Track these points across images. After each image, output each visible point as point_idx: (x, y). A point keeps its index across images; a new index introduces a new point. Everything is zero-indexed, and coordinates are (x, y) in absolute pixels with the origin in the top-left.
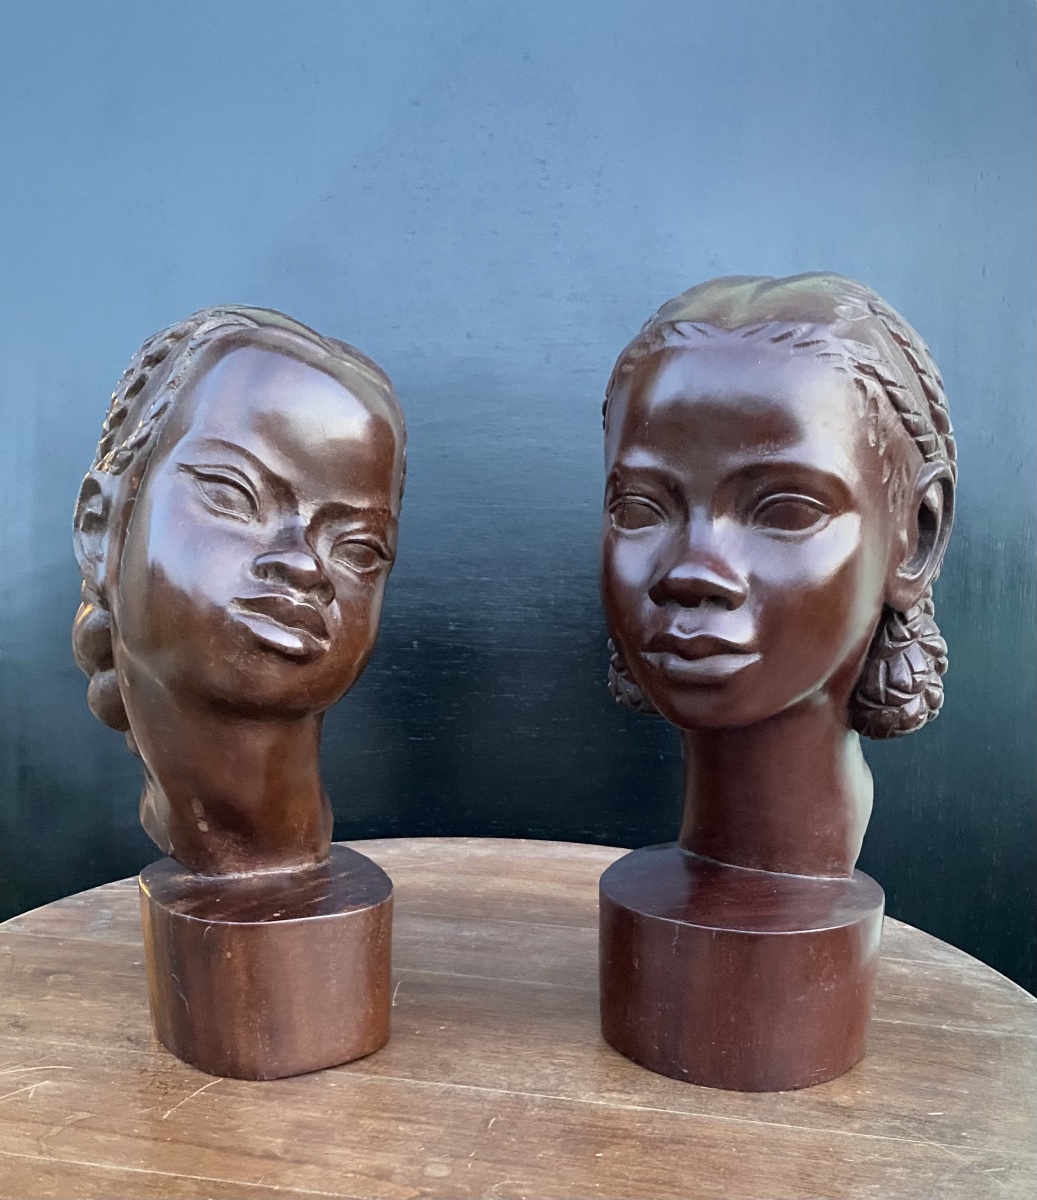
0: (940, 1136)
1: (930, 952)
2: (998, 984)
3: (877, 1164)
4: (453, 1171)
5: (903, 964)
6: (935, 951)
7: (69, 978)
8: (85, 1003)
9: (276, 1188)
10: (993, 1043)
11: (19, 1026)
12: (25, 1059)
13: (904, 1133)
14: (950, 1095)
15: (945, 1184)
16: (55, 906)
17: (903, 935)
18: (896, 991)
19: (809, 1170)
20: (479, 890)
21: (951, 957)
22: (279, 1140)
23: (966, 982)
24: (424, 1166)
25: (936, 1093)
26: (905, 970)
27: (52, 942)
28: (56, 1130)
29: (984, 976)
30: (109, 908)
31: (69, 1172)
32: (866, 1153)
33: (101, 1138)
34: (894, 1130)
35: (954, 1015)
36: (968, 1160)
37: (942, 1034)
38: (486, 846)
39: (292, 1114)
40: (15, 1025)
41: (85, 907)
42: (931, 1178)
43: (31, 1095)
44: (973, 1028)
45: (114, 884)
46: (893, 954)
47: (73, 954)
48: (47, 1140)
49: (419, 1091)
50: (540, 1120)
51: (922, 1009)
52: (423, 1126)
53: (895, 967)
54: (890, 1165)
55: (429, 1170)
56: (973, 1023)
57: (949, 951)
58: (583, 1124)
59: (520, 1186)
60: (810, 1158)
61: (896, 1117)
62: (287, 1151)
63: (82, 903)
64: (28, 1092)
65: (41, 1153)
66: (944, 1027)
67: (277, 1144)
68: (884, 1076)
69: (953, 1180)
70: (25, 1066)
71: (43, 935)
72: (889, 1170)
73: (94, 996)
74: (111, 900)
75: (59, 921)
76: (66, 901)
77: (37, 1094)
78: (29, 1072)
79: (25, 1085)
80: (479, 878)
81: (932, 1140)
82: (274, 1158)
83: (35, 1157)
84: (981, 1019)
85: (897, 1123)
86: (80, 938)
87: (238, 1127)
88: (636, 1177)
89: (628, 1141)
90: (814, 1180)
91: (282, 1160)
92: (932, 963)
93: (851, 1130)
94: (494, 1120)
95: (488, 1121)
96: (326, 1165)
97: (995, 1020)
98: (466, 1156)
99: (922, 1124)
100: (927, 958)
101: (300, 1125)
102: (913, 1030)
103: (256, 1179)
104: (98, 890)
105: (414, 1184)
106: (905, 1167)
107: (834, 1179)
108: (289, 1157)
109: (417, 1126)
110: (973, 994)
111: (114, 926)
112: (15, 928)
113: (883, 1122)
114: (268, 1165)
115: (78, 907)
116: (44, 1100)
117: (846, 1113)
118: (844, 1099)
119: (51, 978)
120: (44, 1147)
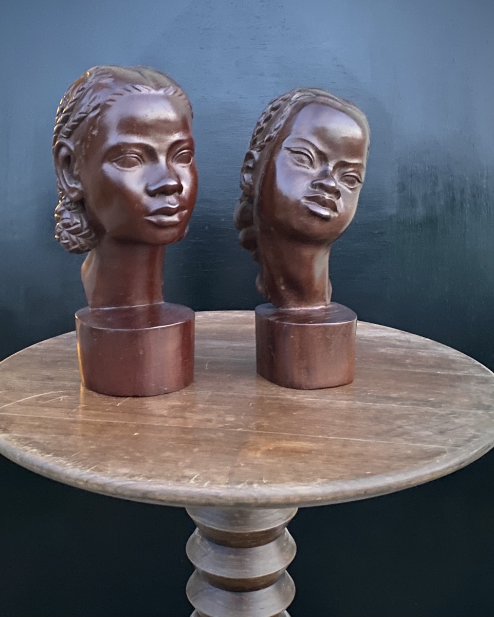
0: (432, 406)
1: (436, 348)
2: (464, 358)
4: (236, 419)
5: (424, 352)
6: (439, 347)
7: (68, 363)
9: (166, 425)
10: (459, 377)
12: (56, 388)
13: (418, 405)
14: (438, 393)
15: (432, 420)
16: (55, 339)
17: (425, 342)
18: (420, 361)
19: (378, 416)
20: (239, 329)
23: (451, 358)
24: (225, 418)
25: (432, 393)
26: (423, 354)
27: (58, 351)
28: (74, 410)
29: (458, 355)
31: (82, 422)
32: (401, 411)
33: (94, 412)
34: (413, 404)
35: (444, 369)
36: (442, 413)
37: (438, 375)
38: (241, 313)
39: (169, 403)
40: (49, 378)
42: (427, 418)
43: (61, 400)
44: (452, 373)
46: (420, 349)
47: (68, 355)
48: (71, 413)
49: (221, 395)
50: (270, 403)
51: (431, 367)
52: (223, 406)
53: (419, 353)
54: (411, 414)
55: (227, 419)
56: (451, 371)
57: (443, 347)
58: (287, 404)
59: (264, 423)
60: (379, 413)
61: (415, 400)
62: (169, 415)
63: (66, 337)
64: (60, 399)
65: (70, 417)
66: (439, 372)
67: (165, 412)
68: (411, 388)
69: (437, 419)
70: (57, 391)
71: (52, 349)
72: (410, 416)
75: (57, 344)
76: (60, 337)
77: (64, 399)
78: (59, 393)
79: (58, 397)
80: (239, 325)
81: (428, 407)
82: (165, 416)
83: (68, 419)
84: (455, 370)
85: (416, 402)
86: (69, 349)
87: (148, 408)
89: (306, 409)
90: (380, 419)
91: (168, 417)
92: (437, 351)
93: (397, 404)
94: (251, 404)
95: (249, 404)
96: (185, 418)
97: (461, 370)
98: (241, 415)
99: (426, 403)
100: (435, 350)
101: (173, 407)
102: (425, 373)
103: (158, 423)
105: (222, 423)
106: (417, 415)
107: (388, 419)
108: (171, 416)
109: (220, 406)
110: (453, 361)
112: (39, 347)
113: (409, 402)
114: (163, 419)
115: (65, 339)
116: (67, 401)
117: (395, 400)
118: (394, 395)
119: (59, 363)
120: (71, 415)
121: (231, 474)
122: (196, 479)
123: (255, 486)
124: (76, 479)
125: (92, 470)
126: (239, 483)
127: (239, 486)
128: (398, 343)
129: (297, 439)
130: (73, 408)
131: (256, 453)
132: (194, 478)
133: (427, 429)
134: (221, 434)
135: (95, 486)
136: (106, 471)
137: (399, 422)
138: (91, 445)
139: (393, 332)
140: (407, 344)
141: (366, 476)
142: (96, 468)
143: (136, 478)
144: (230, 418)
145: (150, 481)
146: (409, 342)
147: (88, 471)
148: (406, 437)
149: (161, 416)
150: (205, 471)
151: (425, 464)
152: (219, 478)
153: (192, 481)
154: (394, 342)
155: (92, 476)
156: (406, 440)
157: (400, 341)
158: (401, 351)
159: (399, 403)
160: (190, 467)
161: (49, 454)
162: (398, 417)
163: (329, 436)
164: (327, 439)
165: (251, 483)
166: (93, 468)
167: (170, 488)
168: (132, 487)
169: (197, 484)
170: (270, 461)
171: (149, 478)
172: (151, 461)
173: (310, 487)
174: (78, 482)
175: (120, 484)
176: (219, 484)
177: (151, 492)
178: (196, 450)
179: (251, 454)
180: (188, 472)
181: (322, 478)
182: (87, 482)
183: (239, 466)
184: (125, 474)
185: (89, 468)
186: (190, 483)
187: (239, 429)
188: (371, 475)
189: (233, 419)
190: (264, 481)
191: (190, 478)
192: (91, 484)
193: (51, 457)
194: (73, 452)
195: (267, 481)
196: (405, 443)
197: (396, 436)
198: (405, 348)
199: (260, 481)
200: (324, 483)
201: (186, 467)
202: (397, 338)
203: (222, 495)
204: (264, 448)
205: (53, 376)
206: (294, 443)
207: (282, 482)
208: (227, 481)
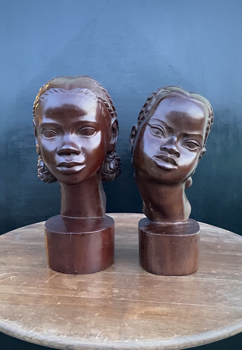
0: (238, 279)
3: (222, 286)
4: (119, 291)
5: (227, 240)
6: (235, 237)
8: (19, 258)
9: (77, 296)
11: (4, 264)
13: (229, 278)
14: (240, 270)
15: (239, 289)
16: (4, 235)
18: (225, 247)
19: (206, 287)
21: (239, 238)
22: (75, 286)
24: (113, 290)
25: (236, 269)
26: (227, 242)
27: (6, 244)
28: (20, 287)
30: (19, 235)
31: (25, 295)
32: (219, 283)
33: (32, 288)
34: (226, 278)
37: (238, 256)
39: (77, 280)
40: (2, 264)
41: (12, 235)
42: (236, 288)
43: (11, 279)
45: (18, 229)
48: (18, 289)
49: (108, 274)
50: (139, 279)
51: (233, 251)
52: (111, 282)
53: (225, 241)
54: (226, 285)
55: (114, 291)
58: (150, 280)
59: (136, 294)
60: (206, 285)
61: (227, 275)
62: (78, 289)
64: (10, 279)
65: (17, 292)
66: (238, 254)
67: (75, 287)
68: (223, 266)
70: (8, 273)
71: (3, 242)
72: (226, 287)
73: (21, 256)
74: (19, 233)
75: (7, 239)
76: (7, 234)
77: (13, 279)
78: (9, 274)
79: (9, 277)
81: (236, 280)
86: (13, 243)
87: (65, 284)
88: (164, 291)
89: (161, 283)
90: (207, 289)
91: (77, 290)
92: (235, 239)
93: (216, 278)
94: (128, 280)
95: (126, 280)
96: (88, 291)
98: (122, 288)
99: (234, 277)
100: (233, 238)
101: (80, 283)
102: (231, 255)
103: (71, 295)
104: (15, 231)
105: (110, 294)
106: (229, 286)
107: (212, 289)
108: (79, 290)
109: (109, 282)
111: (21, 239)
113: (223, 277)
114: (74, 292)
115: (11, 235)
116: (15, 280)
117: (215, 275)
118: (214, 272)
119: (8, 252)
120: (18, 290)
121: (120, 332)
122: (99, 336)
123: (136, 340)
124: (24, 337)
125: (34, 330)
126: (126, 339)
127: (126, 341)
128: (211, 234)
129: (158, 305)
130: (18, 285)
131: (134, 316)
132: (98, 336)
133: (236, 296)
134: (111, 303)
135: (36, 341)
136: (42, 331)
137: (218, 292)
138: (32, 312)
139: (207, 226)
140: (216, 235)
141: (203, 331)
142: (36, 329)
143: (62, 336)
144: (116, 291)
145: (70, 338)
146: (217, 233)
147: (31, 331)
148: (224, 302)
149: (74, 290)
150: (104, 330)
151: (238, 322)
152: (113, 336)
153: (97, 338)
154: (208, 233)
155: (34, 335)
156: (225, 304)
157: (212, 233)
158: (214, 240)
159: (217, 277)
160: (95, 327)
161: (6, 319)
162: (218, 288)
163: (177, 303)
164: (177, 305)
165: (133, 339)
166: (34, 329)
167: (83, 343)
168: (59, 342)
169: (100, 340)
170: (143, 322)
171: (70, 336)
172: (70, 324)
173: (170, 340)
174: (26, 338)
175: (51, 340)
176: (114, 340)
177: (71, 346)
178: (97, 314)
179: (131, 317)
180: (93, 331)
181: (177, 334)
182: (31, 338)
183: (124, 326)
184: (55, 333)
185: (32, 329)
186: (95, 339)
187: (122, 299)
188: (207, 330)
189: (117, 291)
190: (142, 337)
191: (96, 336)
192: (34, 340)
193: (7, 321)
194: (21, 318)
195: (143, 337)
196: (224, 306)
197: (218, 302)
198: (216, 238)
199: (139, 337)
200: (179, 337)
201: (91, 328)
202: (210, 231)
203: (116, 347)
204: (138, 312)
205: (5, 262)
206: (157, 308)
207: (153, 337)
208: (118, 338)
